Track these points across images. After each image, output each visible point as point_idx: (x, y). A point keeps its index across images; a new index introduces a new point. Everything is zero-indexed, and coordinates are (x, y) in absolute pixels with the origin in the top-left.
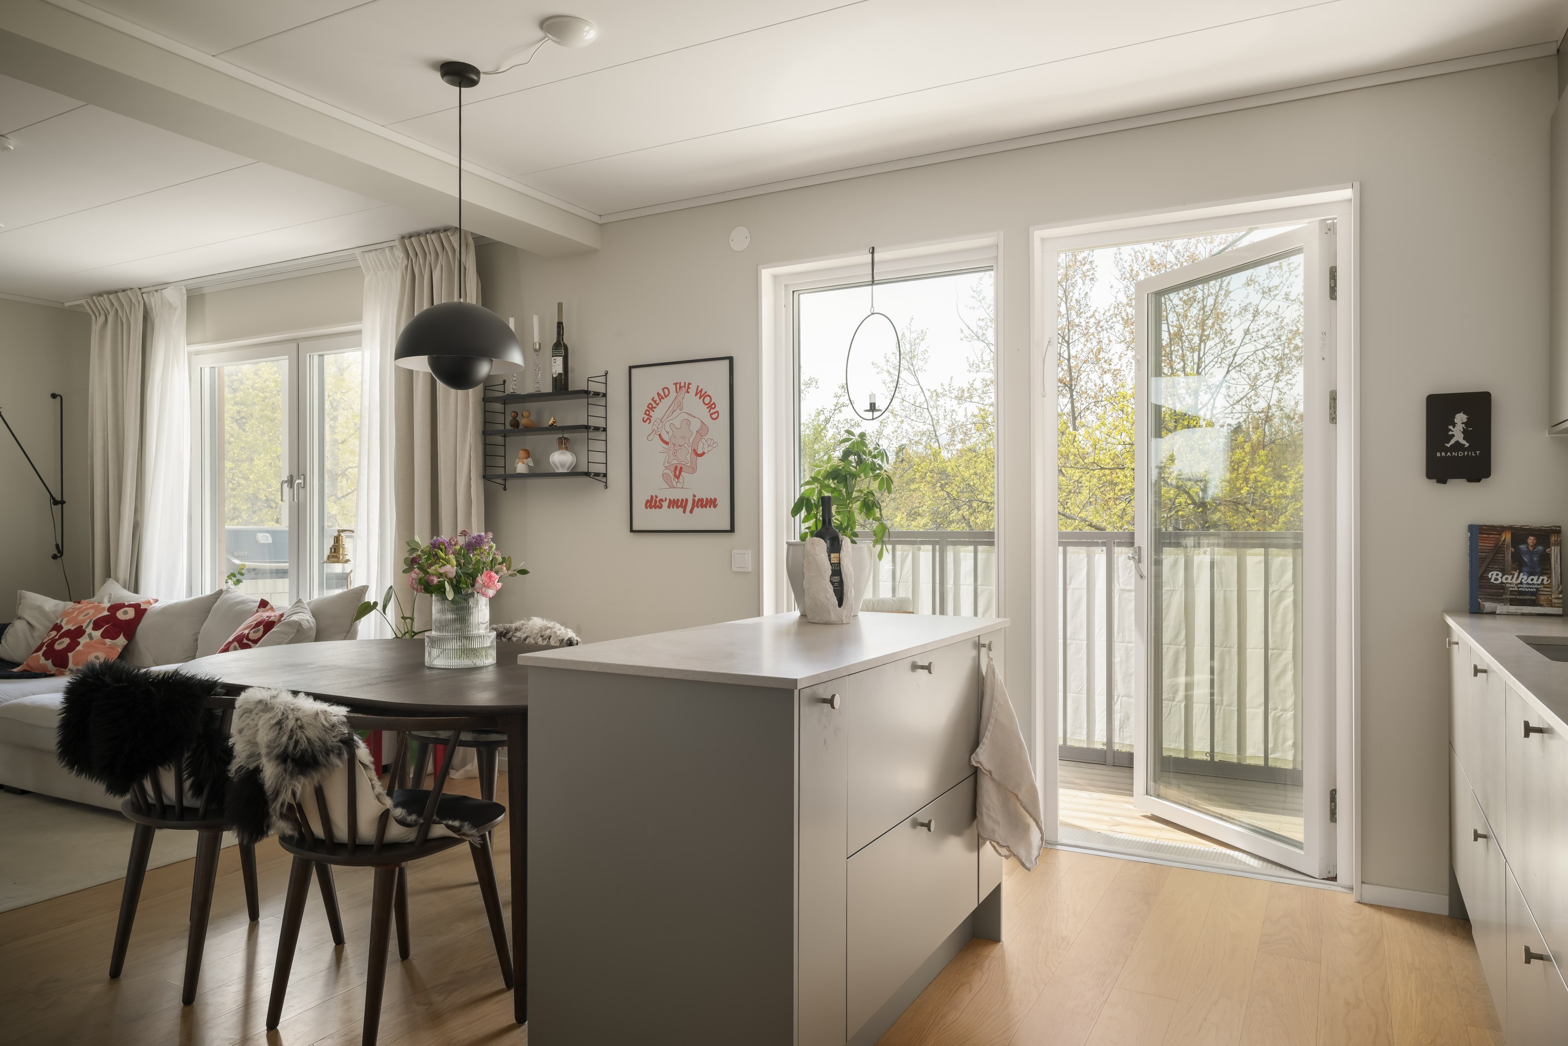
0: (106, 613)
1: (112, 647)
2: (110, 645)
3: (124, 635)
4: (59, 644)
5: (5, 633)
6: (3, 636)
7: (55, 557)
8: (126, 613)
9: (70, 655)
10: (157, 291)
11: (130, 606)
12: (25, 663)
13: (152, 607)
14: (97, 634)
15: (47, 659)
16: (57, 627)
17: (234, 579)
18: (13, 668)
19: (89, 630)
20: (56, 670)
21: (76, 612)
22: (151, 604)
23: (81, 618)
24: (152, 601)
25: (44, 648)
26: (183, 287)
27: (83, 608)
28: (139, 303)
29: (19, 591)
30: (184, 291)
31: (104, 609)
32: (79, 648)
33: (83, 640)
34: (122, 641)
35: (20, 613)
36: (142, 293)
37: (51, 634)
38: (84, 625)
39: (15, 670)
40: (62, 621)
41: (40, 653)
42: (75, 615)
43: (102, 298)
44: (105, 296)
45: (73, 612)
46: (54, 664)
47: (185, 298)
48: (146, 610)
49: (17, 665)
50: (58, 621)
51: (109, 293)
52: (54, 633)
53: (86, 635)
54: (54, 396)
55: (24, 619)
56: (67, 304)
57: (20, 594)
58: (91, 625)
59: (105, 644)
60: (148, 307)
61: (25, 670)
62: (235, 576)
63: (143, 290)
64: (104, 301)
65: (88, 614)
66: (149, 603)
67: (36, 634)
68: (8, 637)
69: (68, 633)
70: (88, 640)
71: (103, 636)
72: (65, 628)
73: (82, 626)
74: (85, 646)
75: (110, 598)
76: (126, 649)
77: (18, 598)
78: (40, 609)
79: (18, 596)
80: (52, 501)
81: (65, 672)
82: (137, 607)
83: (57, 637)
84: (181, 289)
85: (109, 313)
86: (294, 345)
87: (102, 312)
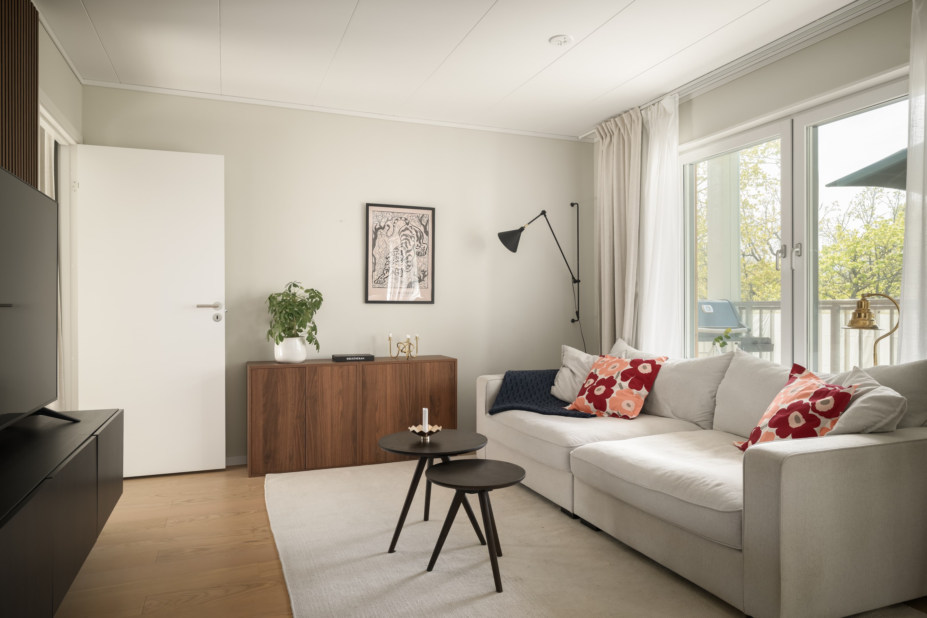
0: (629, 367)
1: (638, 397)
2: (636, 395)
3: (645, 387)
4: (598, 390)
5: (556, 377)
6: (555, 380)
7: (573, 321)
8: (645, 368)
9: (608, 400)
10: (654, 105)
11: (647, 362)
12: (573, 403)
13: (665, 364)
14: (626, 384)
15: (590, 402)
16: (593, 376)
17: (721, 342)
18: (566, 406)
19: (619, 380)
20: (597, 412)
21: (606, 364)
22: (664, 361)
23: (610, 369)
24: (663, 359)
25: (587, 393)
26: (677, 95)
27: (610, 361)
28: (638, 120)
29: (563, 346)
30: (677, 99)
31: (626, 363)
32: (613, 395)
33: (616, 389)
34: (644, 392)
35: (564, 362)
36: (641, 110)
37: (589, 382)
38: (615, 376)
39: (567, 408)
40: (596, 371)
41: (584, 396)
42: (605, 366)
43: (609, 123)
44: (612, 120)
45: (603, 364)
46: (596, 407)
47: (678, 105)
48: (660, 366)
49: (568, 404)
50: (593, 371)
51: (614, 117)
52: (592, 381)
53: (617, 384)
54: (572, 205)
55: (568, 367)
56: (580, 138)
57: (563, 348)
58: (620, 377)
59: (632, 393)
60: (645, 121)
61: (574, 410)
62: (722, 339)
63: (641, 108)
64: (611, 125)
65: (615, 367)
66: (661, 360)
67: (577, 380)
68: (558, 380)
69: (602, 382)
70: (619, 389)
71: (631, 386)
72: (600, 377)
73: (613, 377)
74: (618, 393)
75: (626, 354)
76: (647, 399)
77: (562, 351)
78: (578, 360)
79: (562, 349)
80: (573, 280)
81: (603, 414)
82: (652, 362)
83: (595, 384)
84: (675, 97)
85: (613, 134)
86: (788, 122)
87: (608, 135)
